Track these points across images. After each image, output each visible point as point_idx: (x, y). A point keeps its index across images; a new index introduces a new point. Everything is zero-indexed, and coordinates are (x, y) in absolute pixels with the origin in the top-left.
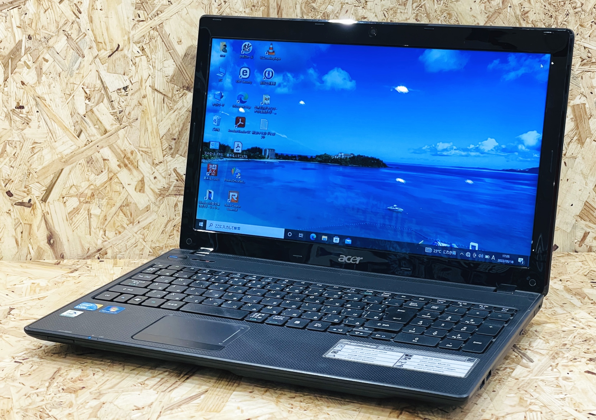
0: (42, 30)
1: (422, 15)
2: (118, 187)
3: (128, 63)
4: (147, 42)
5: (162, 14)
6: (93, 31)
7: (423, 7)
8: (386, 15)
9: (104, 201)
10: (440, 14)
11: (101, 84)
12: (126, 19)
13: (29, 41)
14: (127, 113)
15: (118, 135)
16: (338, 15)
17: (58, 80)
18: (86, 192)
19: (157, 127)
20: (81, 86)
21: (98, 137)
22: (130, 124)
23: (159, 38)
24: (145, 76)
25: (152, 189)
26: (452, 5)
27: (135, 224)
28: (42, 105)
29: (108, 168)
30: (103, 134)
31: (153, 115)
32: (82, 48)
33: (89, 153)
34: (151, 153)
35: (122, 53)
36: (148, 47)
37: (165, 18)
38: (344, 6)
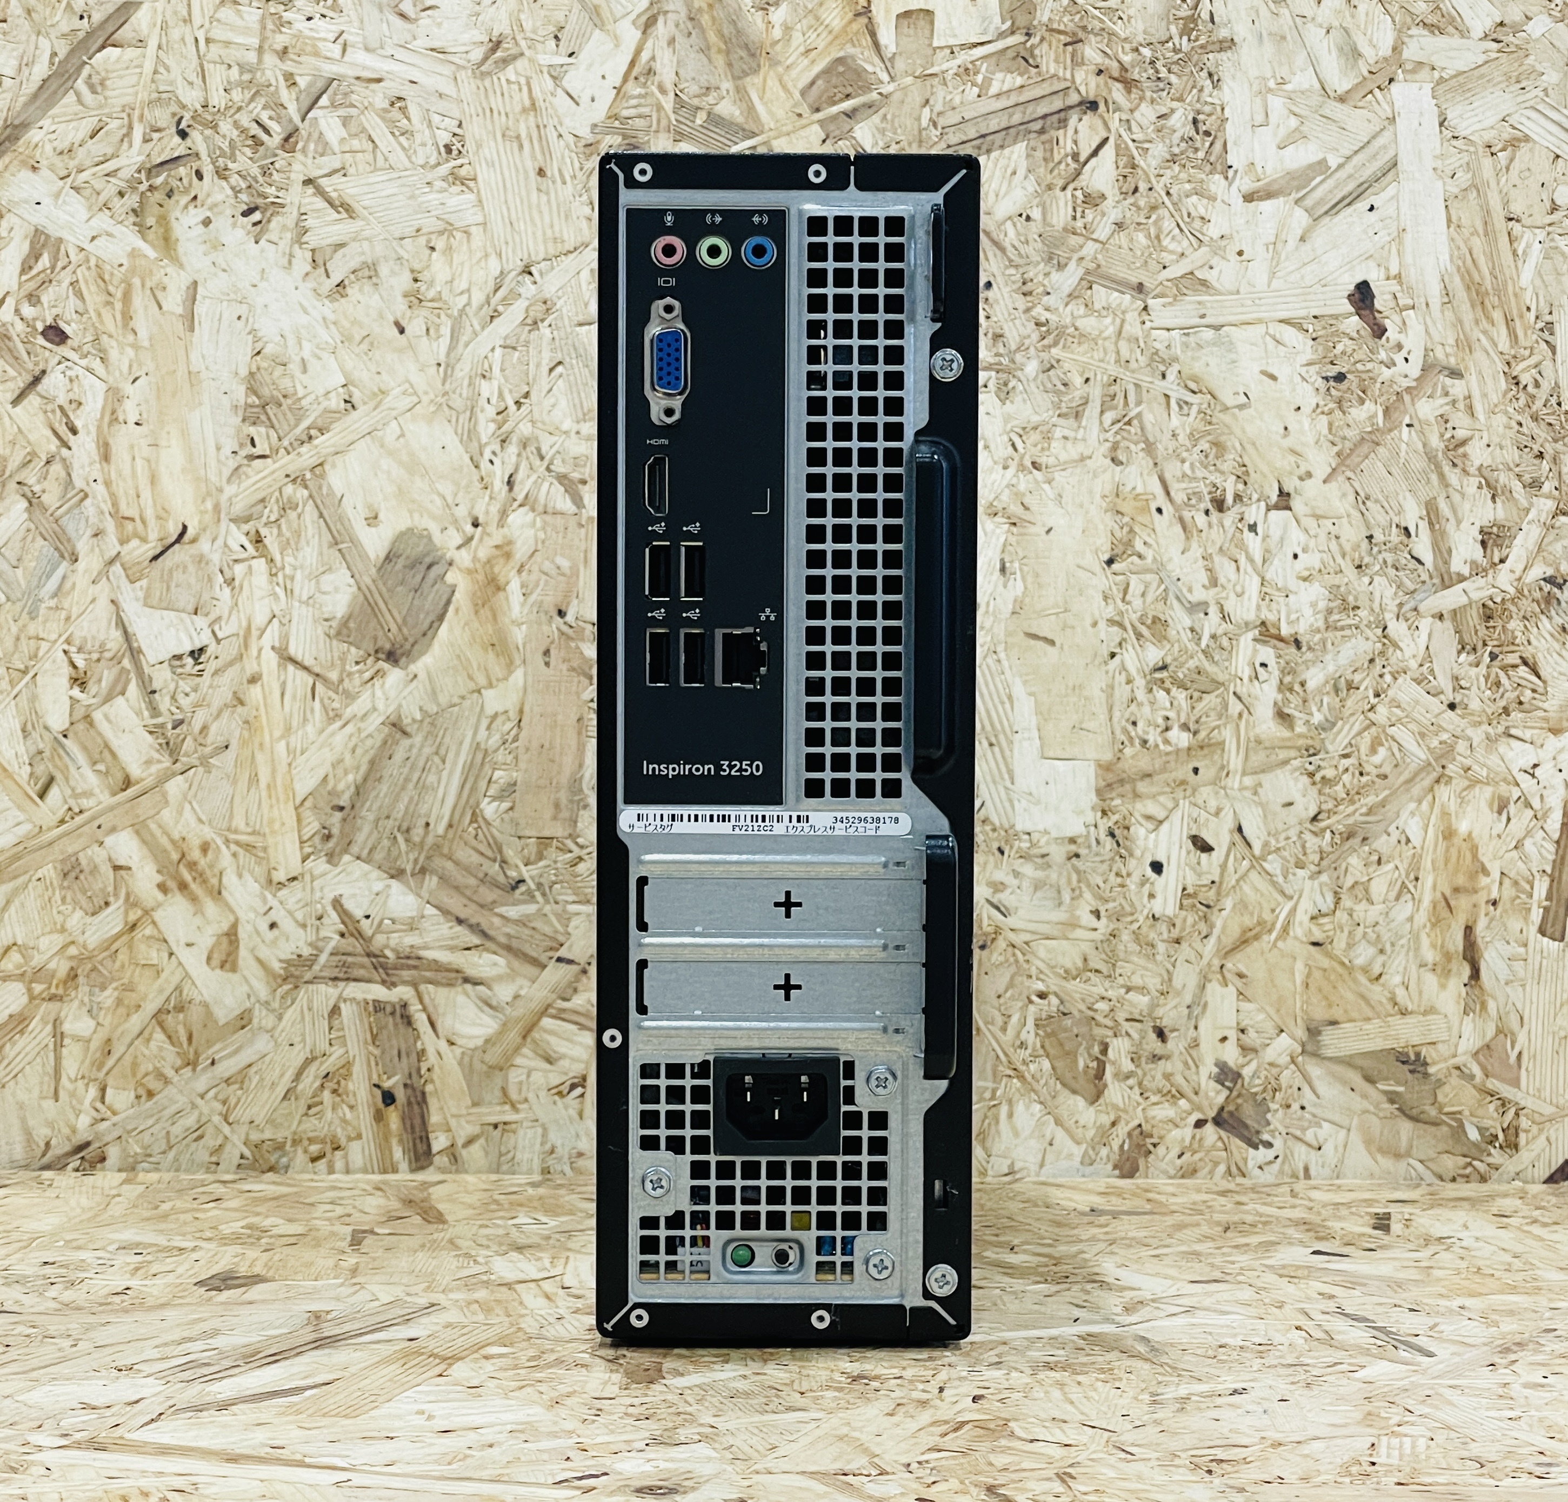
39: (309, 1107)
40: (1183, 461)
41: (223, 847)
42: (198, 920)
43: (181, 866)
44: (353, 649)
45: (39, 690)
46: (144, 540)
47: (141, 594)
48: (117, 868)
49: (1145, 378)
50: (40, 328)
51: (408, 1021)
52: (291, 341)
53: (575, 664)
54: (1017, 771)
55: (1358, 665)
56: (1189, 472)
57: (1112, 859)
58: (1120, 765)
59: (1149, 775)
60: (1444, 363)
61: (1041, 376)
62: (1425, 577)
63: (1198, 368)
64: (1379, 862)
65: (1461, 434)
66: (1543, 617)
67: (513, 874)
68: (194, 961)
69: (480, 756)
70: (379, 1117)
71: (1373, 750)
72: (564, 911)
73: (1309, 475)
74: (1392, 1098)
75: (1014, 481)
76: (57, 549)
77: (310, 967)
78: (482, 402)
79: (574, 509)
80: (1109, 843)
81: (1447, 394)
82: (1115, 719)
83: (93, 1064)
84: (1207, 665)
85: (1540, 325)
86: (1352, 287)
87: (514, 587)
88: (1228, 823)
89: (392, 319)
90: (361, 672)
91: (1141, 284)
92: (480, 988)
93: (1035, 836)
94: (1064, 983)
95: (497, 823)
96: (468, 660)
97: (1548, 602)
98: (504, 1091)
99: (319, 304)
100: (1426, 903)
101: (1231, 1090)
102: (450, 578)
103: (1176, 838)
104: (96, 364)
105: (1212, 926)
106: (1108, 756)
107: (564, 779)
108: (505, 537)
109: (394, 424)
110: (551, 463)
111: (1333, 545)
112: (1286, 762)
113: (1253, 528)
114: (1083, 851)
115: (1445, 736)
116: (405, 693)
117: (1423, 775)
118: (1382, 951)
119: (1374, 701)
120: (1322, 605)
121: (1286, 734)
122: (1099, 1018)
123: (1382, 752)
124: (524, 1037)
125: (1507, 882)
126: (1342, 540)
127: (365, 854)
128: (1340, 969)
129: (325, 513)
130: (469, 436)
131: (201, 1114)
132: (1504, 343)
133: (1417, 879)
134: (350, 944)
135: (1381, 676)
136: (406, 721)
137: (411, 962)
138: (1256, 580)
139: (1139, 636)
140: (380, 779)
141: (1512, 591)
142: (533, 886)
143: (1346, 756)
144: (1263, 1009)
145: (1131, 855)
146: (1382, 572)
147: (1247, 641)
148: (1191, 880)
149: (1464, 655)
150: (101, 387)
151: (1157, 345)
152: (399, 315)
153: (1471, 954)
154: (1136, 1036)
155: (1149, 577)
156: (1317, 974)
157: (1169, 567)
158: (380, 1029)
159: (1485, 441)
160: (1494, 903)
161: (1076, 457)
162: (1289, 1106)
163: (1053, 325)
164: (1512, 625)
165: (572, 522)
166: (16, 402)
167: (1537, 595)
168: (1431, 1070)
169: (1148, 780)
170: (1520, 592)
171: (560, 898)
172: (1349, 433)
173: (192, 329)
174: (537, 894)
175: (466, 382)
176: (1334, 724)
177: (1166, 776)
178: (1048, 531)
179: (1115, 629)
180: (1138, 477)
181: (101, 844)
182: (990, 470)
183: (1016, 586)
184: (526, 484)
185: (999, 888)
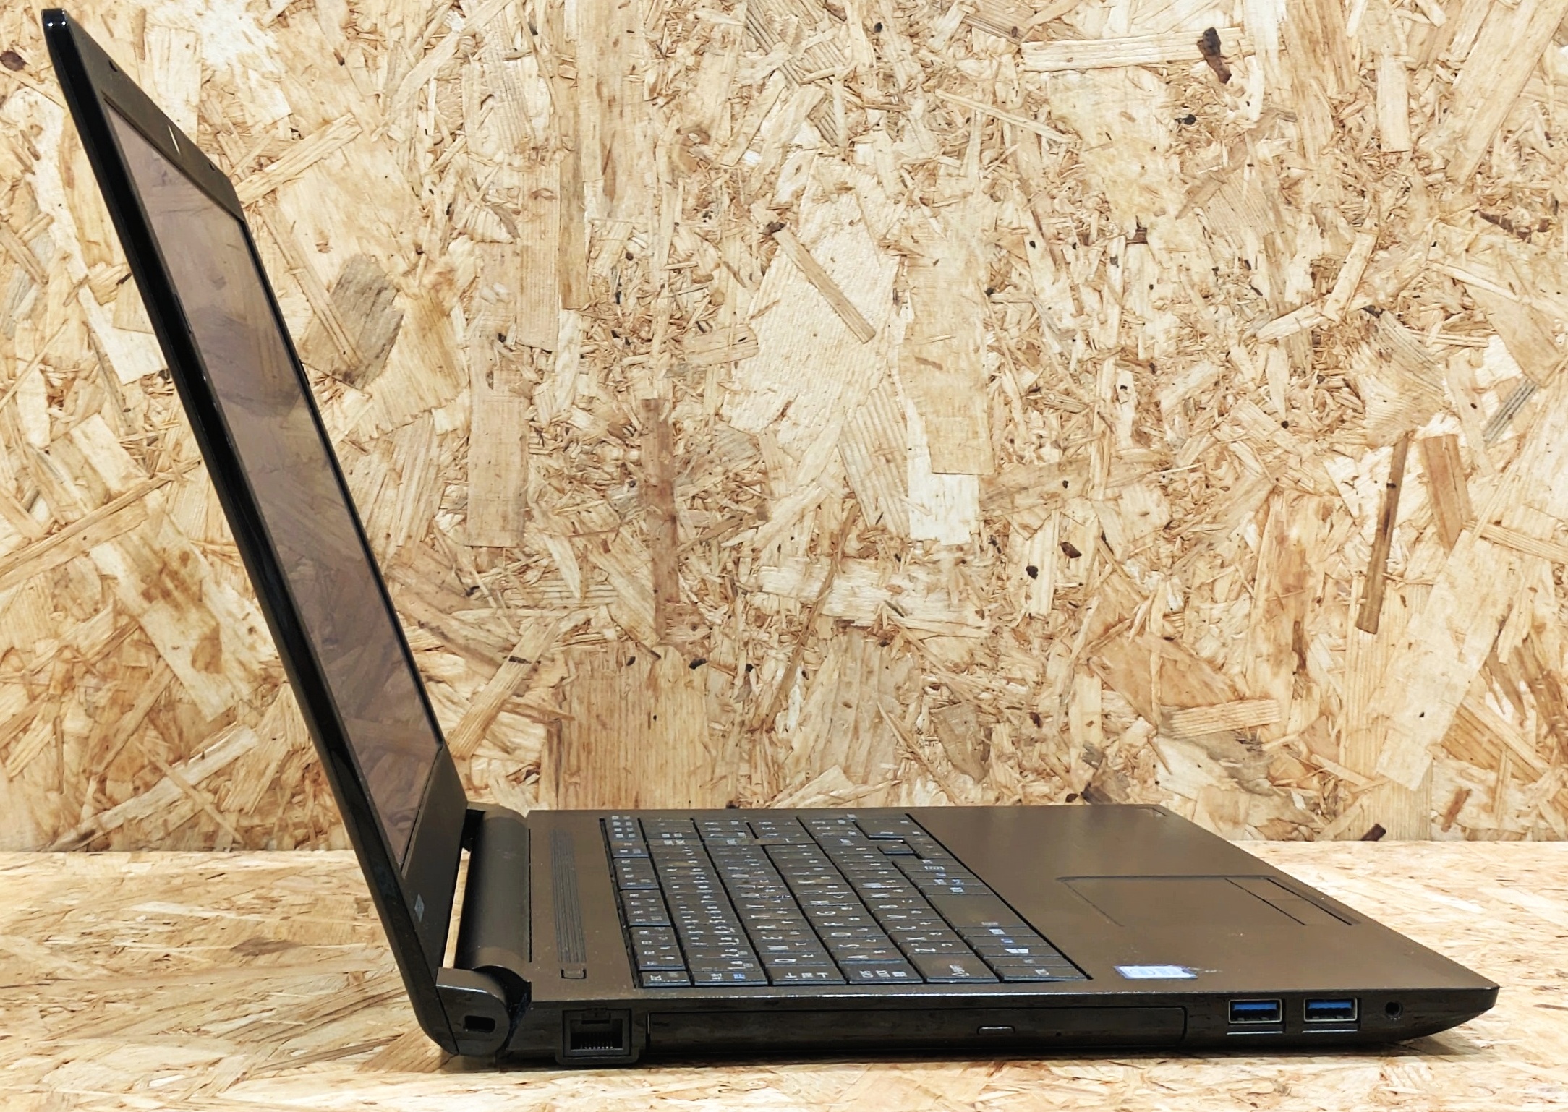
1: (1009, 184)
2: (143, 656)
5: (273, 167)
6: (72, 209)
7: (1010, 160)
8: (909, 182)
9: (100, 693)
10: (1057, 180)
11: (94, 360)
14: (170, 446)
15: (144, 508)
16: (773, 178)
18: (49, 668)
20: (37, 367)
21: (86, 511)
22: (180, 476)
23: (266, 234)
25: (241, 663)
26: (1090, 157)
27: (191, 761)
29: (115, 603)
30: (98, 502)
32: (42, 258)
33: (60, 557)
37: (282, 178)
38: (791, 155)
39: (293, 796)
40: (1053, 198)
41: (201, 558)
42: (182, 625)
43: (164, 575)
44: (313, 371)
45: (20, 409)
46: (111, 264)
47: (110, 316)
48: (103, 578)
49: (1020, 120)
52: (238, 69)
53: (517, 384)
54: (911, 484)
55: (1204, 387)
56: (1058, 208)
57: (994, 564)
58: (1001, 479)
59: (1026, 489)
60: (1280, 107)
61: (930, 115)
62: (1263, 306)
63: (1065, 109)
64: (1222, 565)
65: (1295, 173)
66: (1363, 344)
67: (468, 581)
68: (181, 664)
69: (433, 471)
71: (1217, 465)
72: (516, 614)
73: (1163, 212)
74: (1233, 774)
75: (904, 216)
76: (27, 271)
78: (420, 133)
79: (509, 237)
80: (991, 551)
81: (1283, 136)
82: (995, 437)
83: (92, 758)
84: (1073, 387)
85: (1363, 72)
86: (1200, 33)
87: (458, 314)
88: (1094, 532)
89: (332, 50)
90: (321, 392)
91: (1015, 29)
92: (442, 685)
93: (927, 544)
94: (953, 675)
95: (451, 534)
96: (419, 383)
97: (1367, 330)
98: (468, 778)
99: (260, 33)
100: (1261, 603)
101: (1097, 768)
102: (401, 302)
103: (1048, 544)
104: (56, 91)
105: (1081, 623)
106: (989, 472)
107: (511, 492)
108: (446, 264)
109: (339, 153)
110: (486, 193)
111: (1183, 277)
112: (1142, 476)
113: (1114, 261)
114: (968, 558)
115: (1278, 452)
116: (362, 413)
117: (1260, 486)
118: (1224, 645)
119: (1218, 420)
120: (1174, 332)
121: (1144, 451)
122: (984, 706)
123: (1225, 465)
124: (484, 730)
125: (1330, 582)
126: (1192, 272)
128: (1187, 660)
129: (279, 240)
130: (410, 166)
131: (194, 805)
132: (1332, 90)
133: (1254, 580)
135: (1225, 397)
136: (366, 438)
138: (1117, 309)
139: (1016, 362)
141: (1337, 319)
142: (486, 592)
143: (1193, 470)
144: (1122, 697)
145: (1010, 561)
146: (1224, 303)
147: (1108, 365)
148: (1061, 584)
149: (1295, 378)
150: (59, 113)
151: (1031, 88)
152: (338, 47)
153: (1299, 647)
154: (1015, 722)
155: (1023, 306)
156: (1169, 666)
157: (1041, 297)
159: (1316, 180)
160: (1319, 601)
161: (959, 193)
162: (1145, 782)
163: (937, 67)
164: (1335, 352)
165: (508, 250)
167: (1358, 323)
168: (1265, 748)
169: (1024, 493)
170: (1344, 320)
171: (511, 602)
172: (1199, 173)
173: (144, 56)
174: (490, 599)
175: (404, 114)
176: (1184, 442)
177: (1039, 489)
178: (935, 264)
179: (995, 354)
180: (1013, 213)
181: (87, 554)
182: (884, 205)
183: (908, 315)
184: (464, 213)
185: (897, 591)
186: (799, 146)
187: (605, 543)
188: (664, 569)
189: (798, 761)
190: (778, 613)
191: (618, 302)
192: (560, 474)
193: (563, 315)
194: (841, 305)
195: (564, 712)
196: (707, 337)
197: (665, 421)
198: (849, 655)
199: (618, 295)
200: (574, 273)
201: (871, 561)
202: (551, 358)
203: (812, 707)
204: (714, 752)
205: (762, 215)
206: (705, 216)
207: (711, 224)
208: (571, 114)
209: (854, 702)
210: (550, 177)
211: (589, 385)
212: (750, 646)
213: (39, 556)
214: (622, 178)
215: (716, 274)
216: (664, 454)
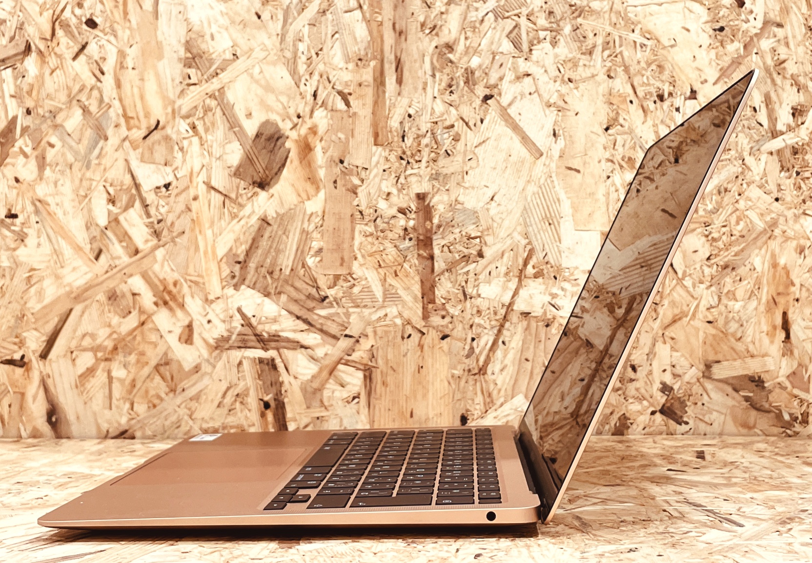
0: (46, 101)
1: (618, 69)
2: (154, 336)
3: (172, 148)
4: (201, 115)
5: (223, 74)
6: (121, 100)
7: (619, 56)
8: (562, 70)
9: (132, 356)
10: (645, 66)
11: (131, 179)
12: (169, 81)
13: (29, 117)
14: (169, 223)
15: (155, 258)
16: (487, 71)
17: (69, 175)
18: (106, 343)
19: (214, 244)
20: (102, 183)
21: (125, 260)
22: (173, 240)
23: (218, 111)
24: (197, 169)
25: (204, 339)
26: (664, 52)
27: (177, 392)
28: (44, 213)
29: (140, 308)
30: (132, 255)
31: (207, 225)
32: (105, 126)
33: (111, 284)
34: (204, 284)
35: (163, 133)
36: (202, 122)
37: (228, 80)
38: (497, 57)
39: (230, 411)
40: (643, 76)
41: (184, 283)
42: (174, 320)
43: (165, 293)
44: (242, 182)
45: (93, 206)
46: (139, 128)
47: (139, 156)
48: (134, 294)
49: (624, 33)
50: (84, 20)
51: (274, 367)
52: (206, 25)
53: (349, 186)
54: (563, 237)
55: (730, 179)
56: (646, 81)
60: (774, 20)
61: (573, 33)
62: (764, 133)
63: (650, 26)
64: (740, 280)
65: (782, 57)
67: (322, 293)
68: (172, 340)
69: (304, 235)
70: (263, 415)
71: (737, 223)
72: (348, 311)
73: (706, 81)
74: (747, 399)
75: (559, 88)
76: (97, 133)
77: (228, 341)
78: (300, 54)
79: (346, 108)
81: (775, 36)
82: (610, 210)
83: (127, 391)
87: (319, 148)
89: (254, 11)
90: (246, 194)
92: (309, 350)
93: (572, 270)
95: (314, 268)
96: (298, 187)
98: (321, 401)
100: (764, 300)
101: (668, 396)
102: (288, 144)
104: (112, 39)
105: (659, 313)
106: (606, 229)
107: (345, 245)
108: (313, 123)
109: (258, 66)
110: (334, 84)
112: (694, 230)
113: (678, 110)
115: (773, 215)
116: (268, 204)
117: (762, 235)
118: (741, 325)
119: (738, 198)
123: (742, 223)
124: (331, 373)
125: (804, 289)
127: (251, 286)
128: (720, 334)
129: (226, 112)
130: (294, 72)
131: (179, 415)
132: (804, 9)
133: (759, 288)
134: (247, 330)
135: (741, 185)
136: (269, 218)
137: (276, 338)
139: (621, 167)
140: (257, 248)
141: (807, 139)
142: (332, 300)
143: (723, 226)
144: (683, 355)
146: (741, 131)
149: (782, 173)
150: (114, 51)
151: (630, 15)
152: (258, 9)
153: (786, 327)
155: (625, 136)
156: (709, 337)
157: (636, 131)
158: (262, 371)
159: (795, 61)
160: (797, 301)
161: (590, 75)
162: (696, 404)
163: (578, 6)
164: (806, 158)
165: (345, 115)
166: (74, 59)
168: (766, 385)
170: (811, 139)
171: (345, 305)
172: (726, 59)
173: (157, 18)
174: (334, 303)
175: (291, 44)
176: (718, 210)
178: (577, 114)
179: (610, 164)
180: (620, 85)
181: (126, 283)
182: (548, 83)
183: (561, 142)
184: (321, 96)
185: (554, 296)
186: (502, 53)
187: (395, 272)
188: (428, 285)
189: (500, 391)
190: (489, 309)
191: (403, 141)
192: (371, 234)
193: (374, 148)
194: (525, 139)
195: (373, 364)
196: (451, 158)
197: (429, 204)
198: (527, 332)
199: (403, 137)
200: (381, 125)
201: (540, 280)
202: (368, 172)
203: (508, 361)
204: (454, 386)
205: (481, 91)
206: (451, 92)
207: (454, 97)
208: (379, 40)
209: (530, 358)
210: (367, 75)
211: (387, 185)
212: (474, 328)
213: (102, 283)
214: (406, 74)
215: (456, 124)
216: (428, 223)
